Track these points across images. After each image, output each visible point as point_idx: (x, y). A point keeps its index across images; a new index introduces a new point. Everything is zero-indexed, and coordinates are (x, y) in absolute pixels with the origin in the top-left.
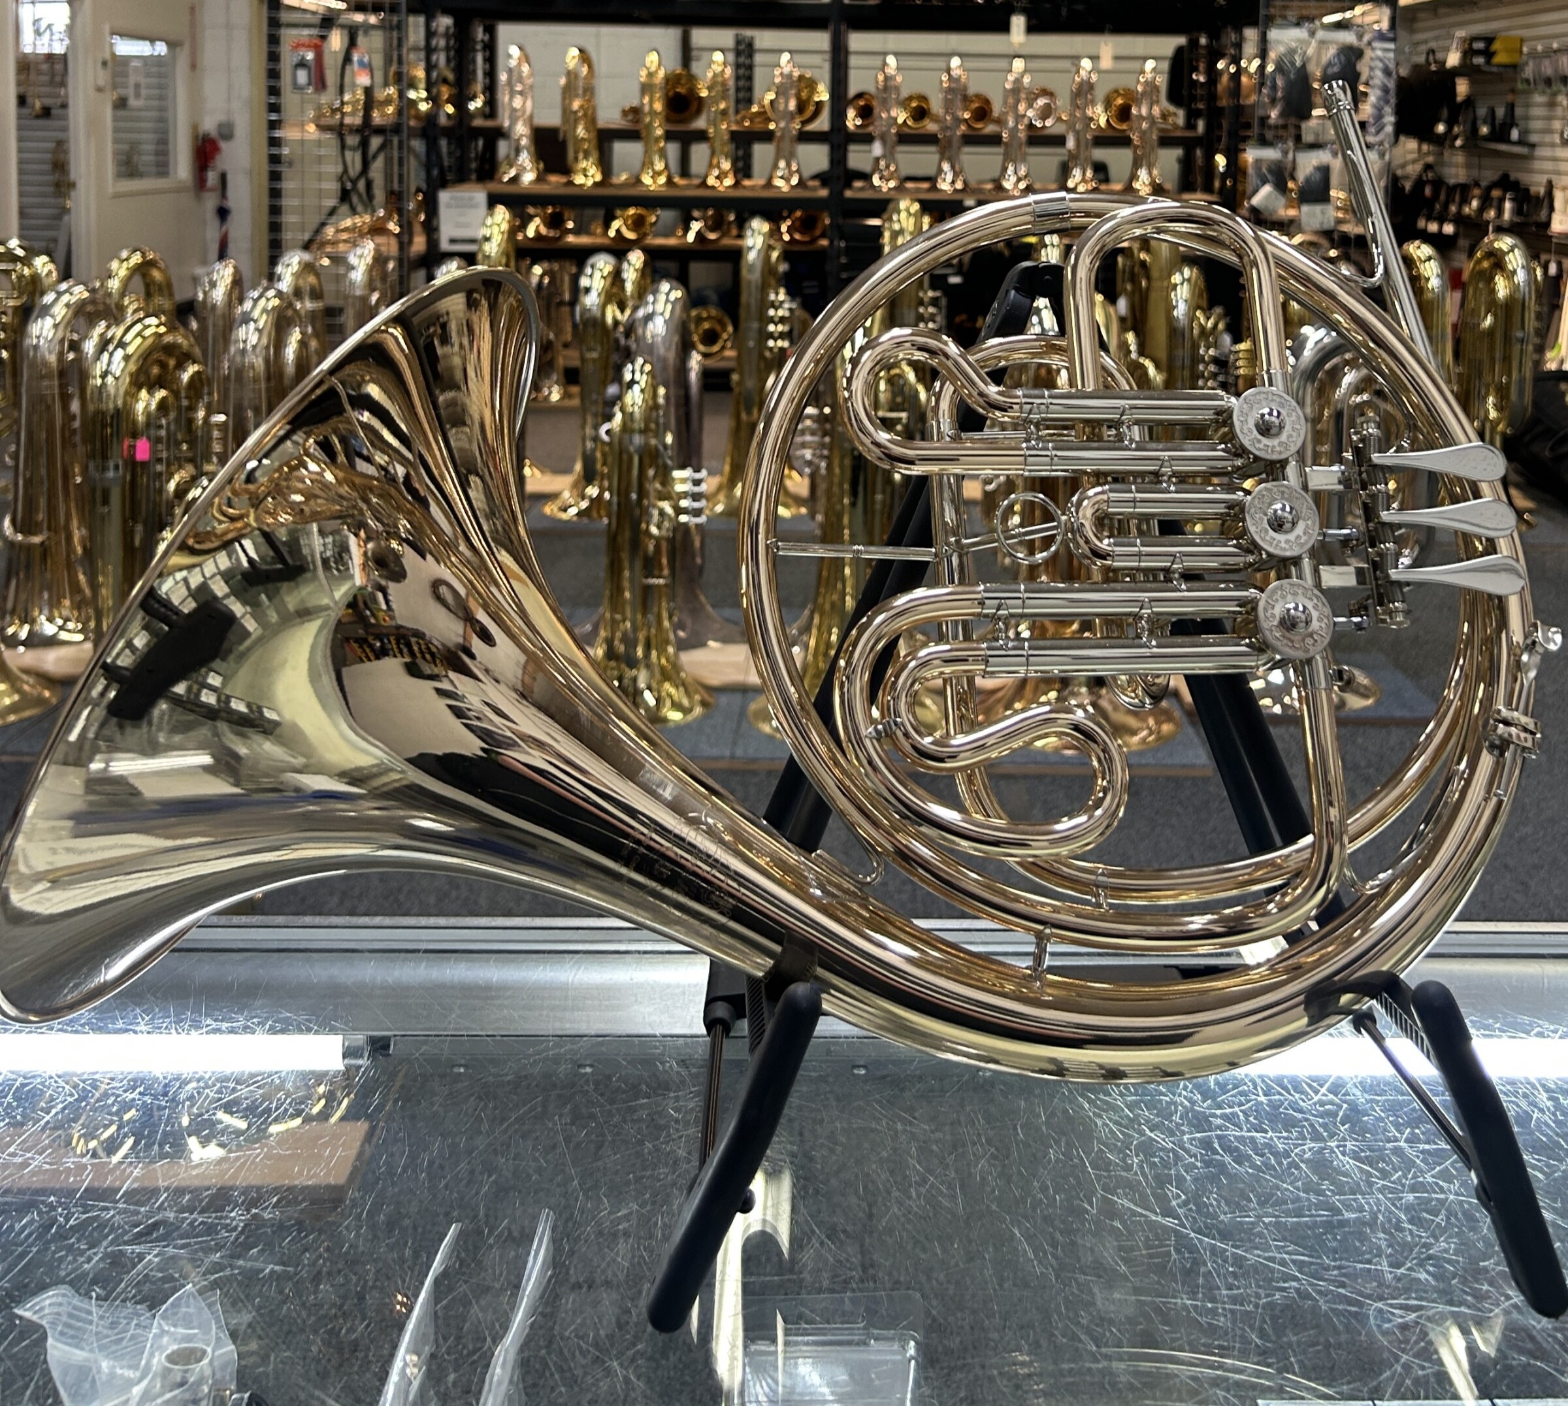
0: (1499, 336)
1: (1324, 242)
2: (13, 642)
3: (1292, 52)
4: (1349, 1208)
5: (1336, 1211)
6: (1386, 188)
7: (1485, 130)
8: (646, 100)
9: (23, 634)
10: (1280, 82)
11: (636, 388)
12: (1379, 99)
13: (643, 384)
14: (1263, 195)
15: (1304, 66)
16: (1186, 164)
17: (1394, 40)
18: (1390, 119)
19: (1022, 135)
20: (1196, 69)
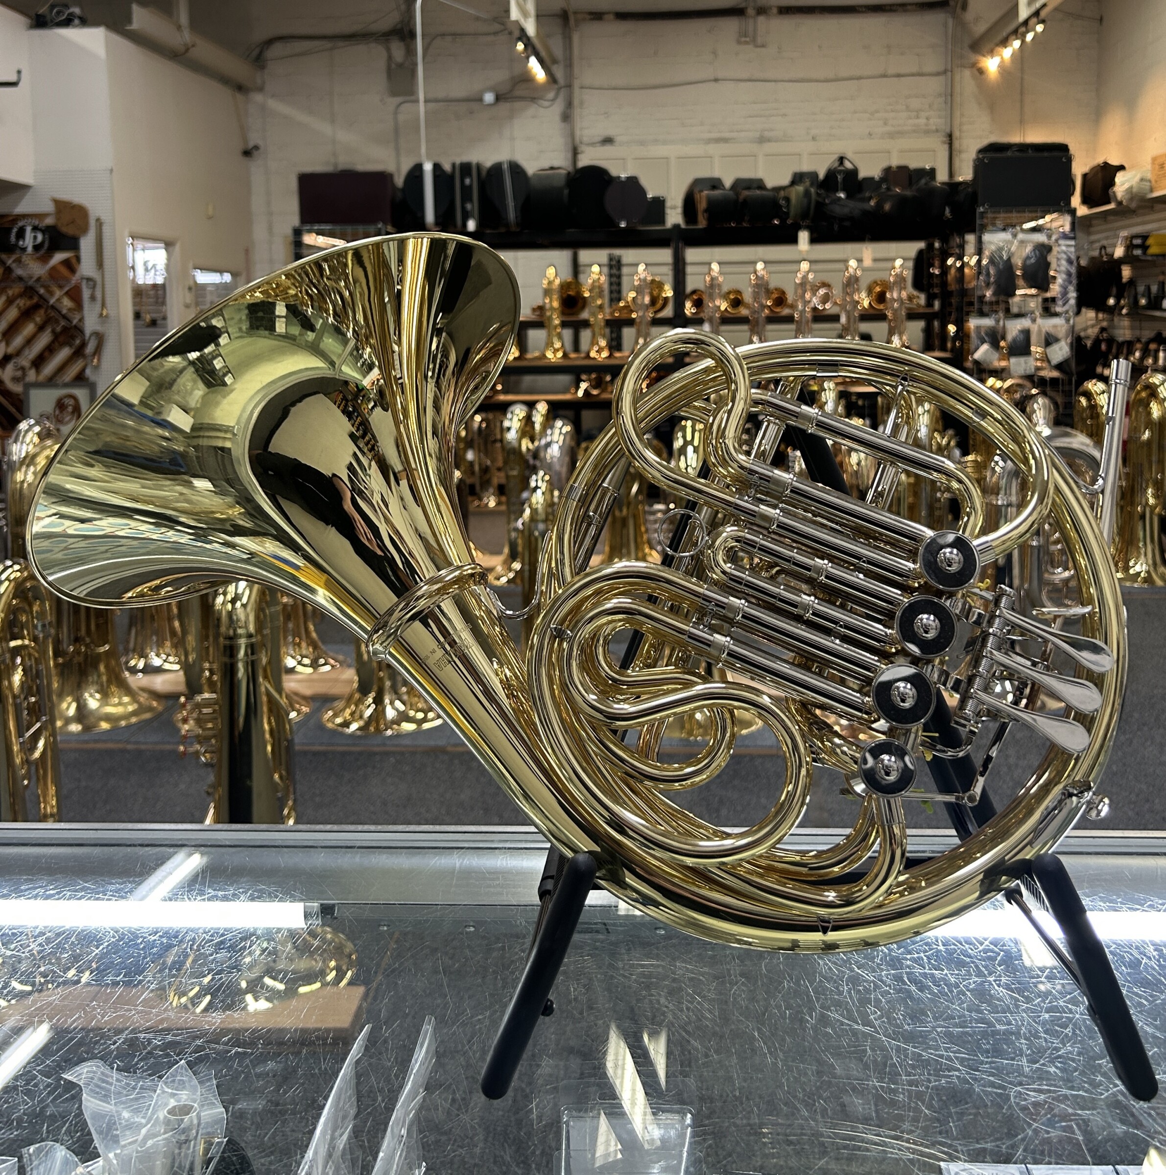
0: (1155, 447)
1: (1028, 384)
2: (134, 671)
3: (1000, 249)
4: (999, 1021)
5: (990, 1024)
6: (1072, 344)
7: (1143, 302)
8: (547, 301)
9: (141, 665)
10: (992, 272)
11: (539, 492)
12: (1064, 281)
13: (544, 489)
14: (983, 352)
15: (1009, 259)
16: (928, 331)
17: (1074, 238)
18: (1073, 295)
19: (809, 315)
20: (933, 265)
